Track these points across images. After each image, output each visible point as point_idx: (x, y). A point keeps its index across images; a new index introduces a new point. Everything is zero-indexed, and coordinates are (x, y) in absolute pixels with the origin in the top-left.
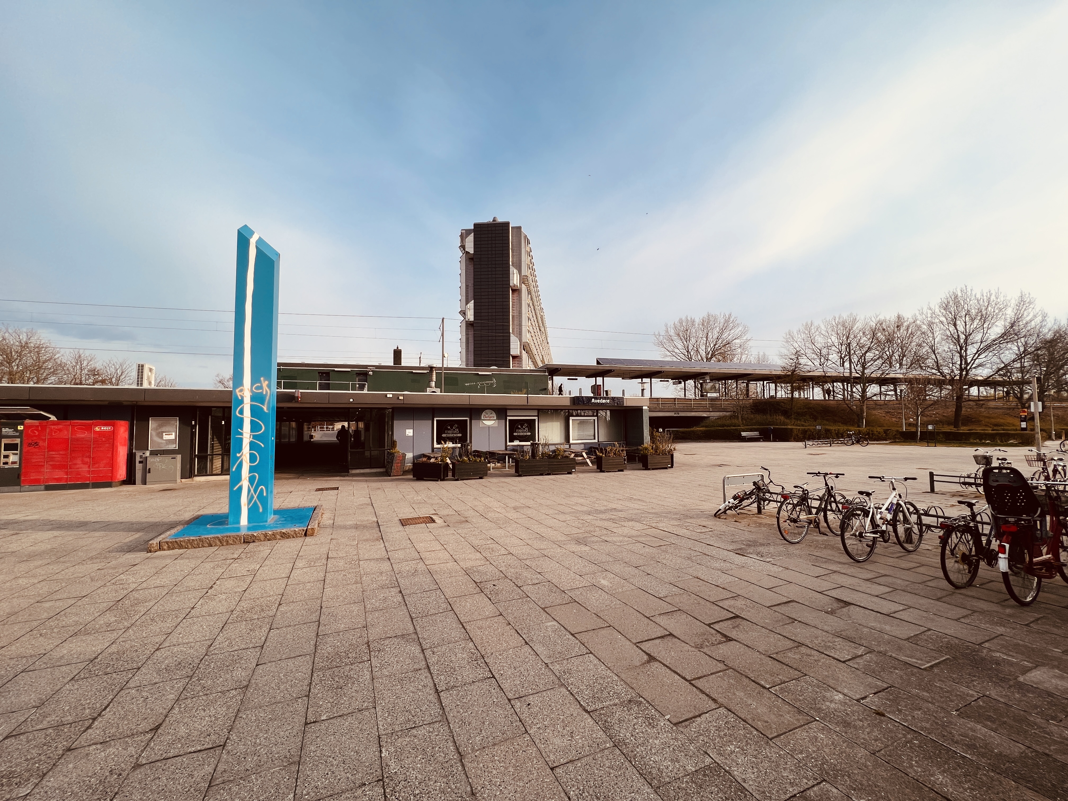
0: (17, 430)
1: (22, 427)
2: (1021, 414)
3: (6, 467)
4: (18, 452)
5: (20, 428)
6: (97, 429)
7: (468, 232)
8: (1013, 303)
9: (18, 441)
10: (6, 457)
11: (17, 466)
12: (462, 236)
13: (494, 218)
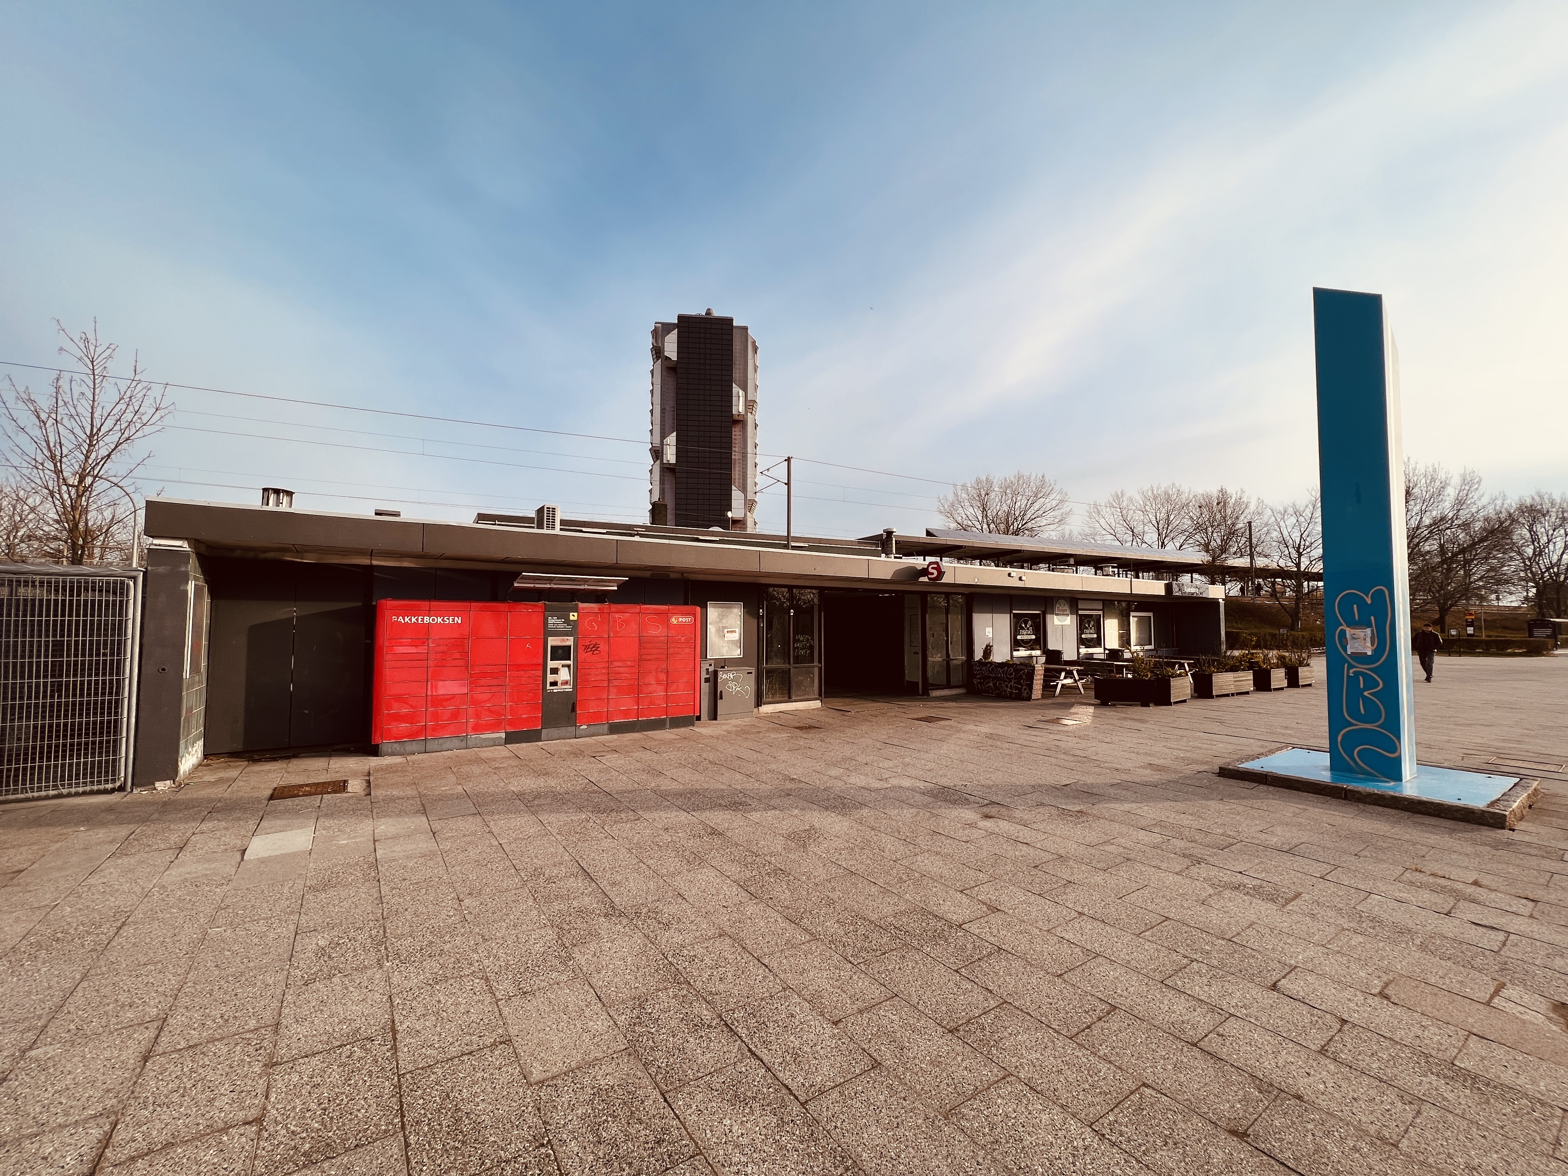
0: (568, 621)
1: (576, 614)
2: (1467, 617)
3: (555, 689)
4: (570, 662)
5: (573, 616)
6: (674, 621)
7: (666, 328)
8: (1456, 481)
9: (569, 641)
10: (555, 671)
11: (568, 688)
12: (655, 333)
13: (709, 310)
